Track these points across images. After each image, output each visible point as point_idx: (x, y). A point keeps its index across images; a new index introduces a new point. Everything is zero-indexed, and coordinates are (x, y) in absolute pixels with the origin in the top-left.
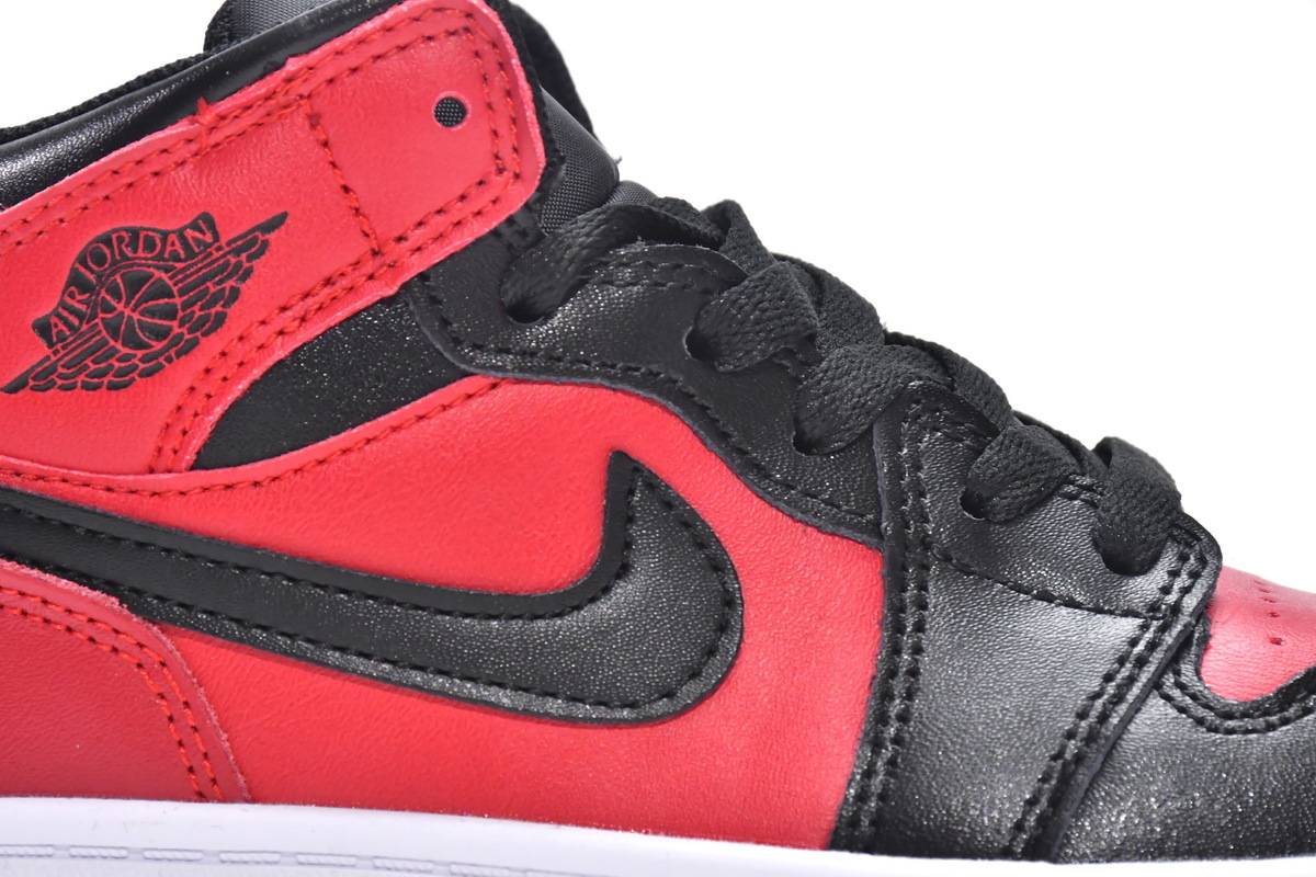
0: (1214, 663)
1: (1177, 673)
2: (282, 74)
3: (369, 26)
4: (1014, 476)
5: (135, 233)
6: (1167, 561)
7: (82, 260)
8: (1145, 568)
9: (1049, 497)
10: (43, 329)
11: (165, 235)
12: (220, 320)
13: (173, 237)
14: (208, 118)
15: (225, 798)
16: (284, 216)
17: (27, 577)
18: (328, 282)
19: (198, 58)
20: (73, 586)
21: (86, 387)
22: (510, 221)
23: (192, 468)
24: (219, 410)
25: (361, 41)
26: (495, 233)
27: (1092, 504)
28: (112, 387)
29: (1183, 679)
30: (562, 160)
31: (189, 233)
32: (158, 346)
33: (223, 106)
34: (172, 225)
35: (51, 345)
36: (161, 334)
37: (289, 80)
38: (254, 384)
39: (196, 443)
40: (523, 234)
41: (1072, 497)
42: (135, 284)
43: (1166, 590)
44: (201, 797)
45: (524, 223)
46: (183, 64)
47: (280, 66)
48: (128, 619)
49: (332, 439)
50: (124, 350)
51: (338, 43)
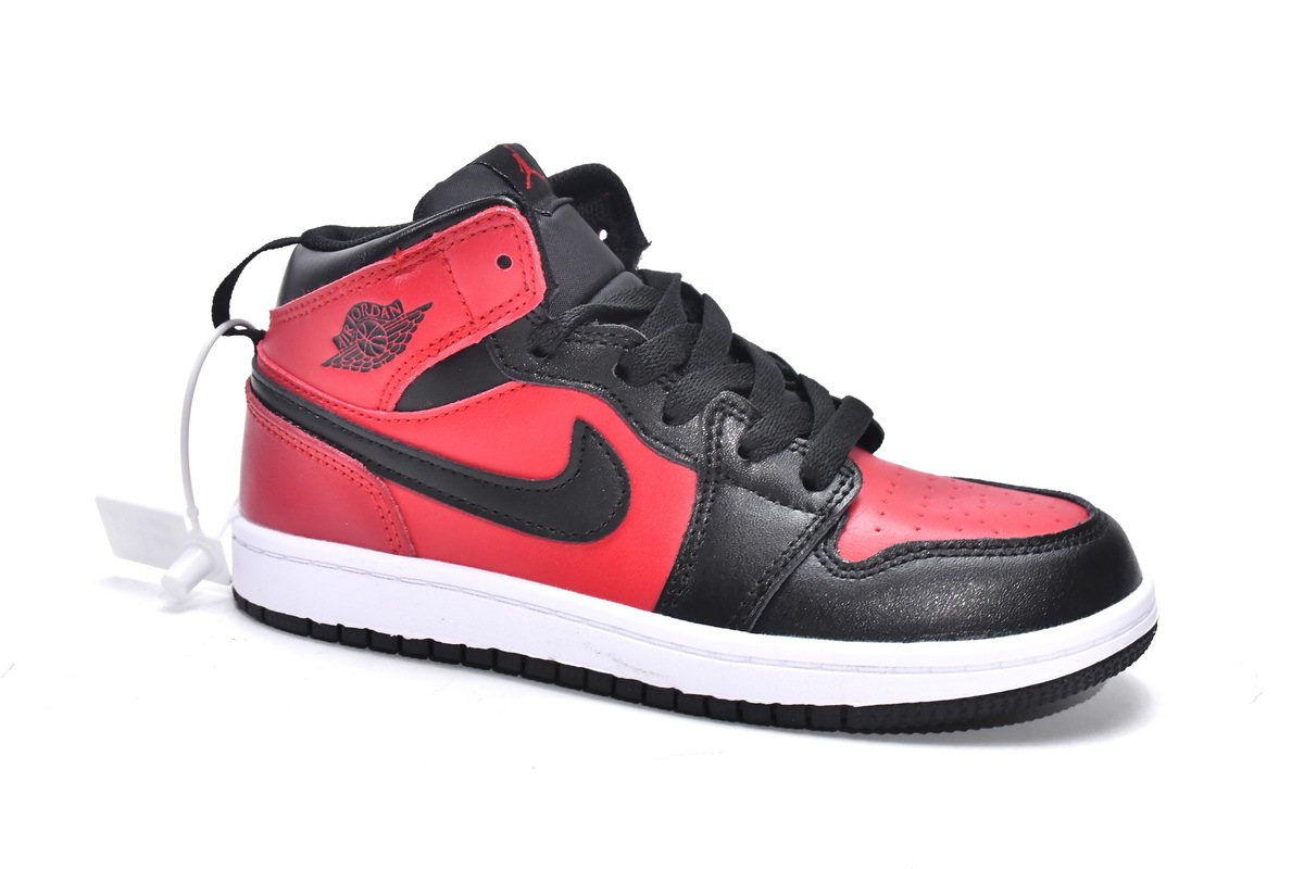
0: (846, 538)
1: (825, 544)
2: (431, 240)
3: (467, 221)
4: (764, 440)
5: (369, 305)
6: (835, 485)
7: (350, 314)
8: (823, 488)
9: (784, 449)
10: (335, 341)
11: (381, 308)
12: (403, 348)
13: (384, 309)
14: (400, 256)
15: (405, 554)
16: (431, 304)
17: (327, 449)
18: (451, 334)
19: (410, 224)
20: (345, 456)
21: (353, 369)
22: (532, 312)
23: (395, 410)
24: (402, 388)
25: (465, 228)
26: (526, 317)
27: (804, 454)
28: (363, 371)
29: (827, 547)
30: (557, 286)
31: (391, 308)
32: (379, 356)
33: (407, 252)
34: (384, 304)
35: (339, 349)
36: (379, 352)
37: (434, 242)
38: (418, 377)
39: (394, 400)
40: (539, 318)
41: (793, 450)
42: (369, 328)
43: (829, 501)
44: (395, 552)
45: (539, 313)
46: (403, 226)
47: (431, 236)
48: (366, 473)
49: (451, 405)
50: (366, 356)
51: (454, 228)
